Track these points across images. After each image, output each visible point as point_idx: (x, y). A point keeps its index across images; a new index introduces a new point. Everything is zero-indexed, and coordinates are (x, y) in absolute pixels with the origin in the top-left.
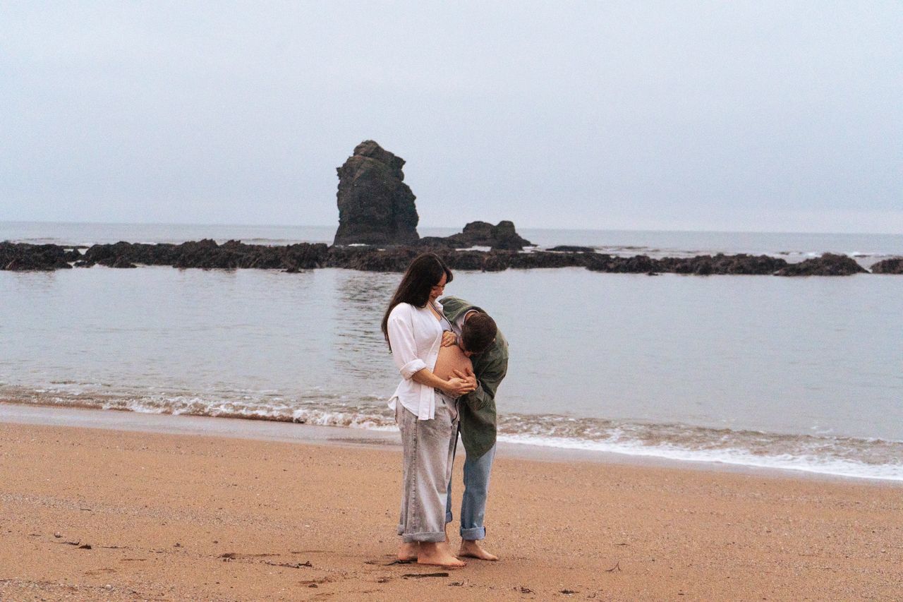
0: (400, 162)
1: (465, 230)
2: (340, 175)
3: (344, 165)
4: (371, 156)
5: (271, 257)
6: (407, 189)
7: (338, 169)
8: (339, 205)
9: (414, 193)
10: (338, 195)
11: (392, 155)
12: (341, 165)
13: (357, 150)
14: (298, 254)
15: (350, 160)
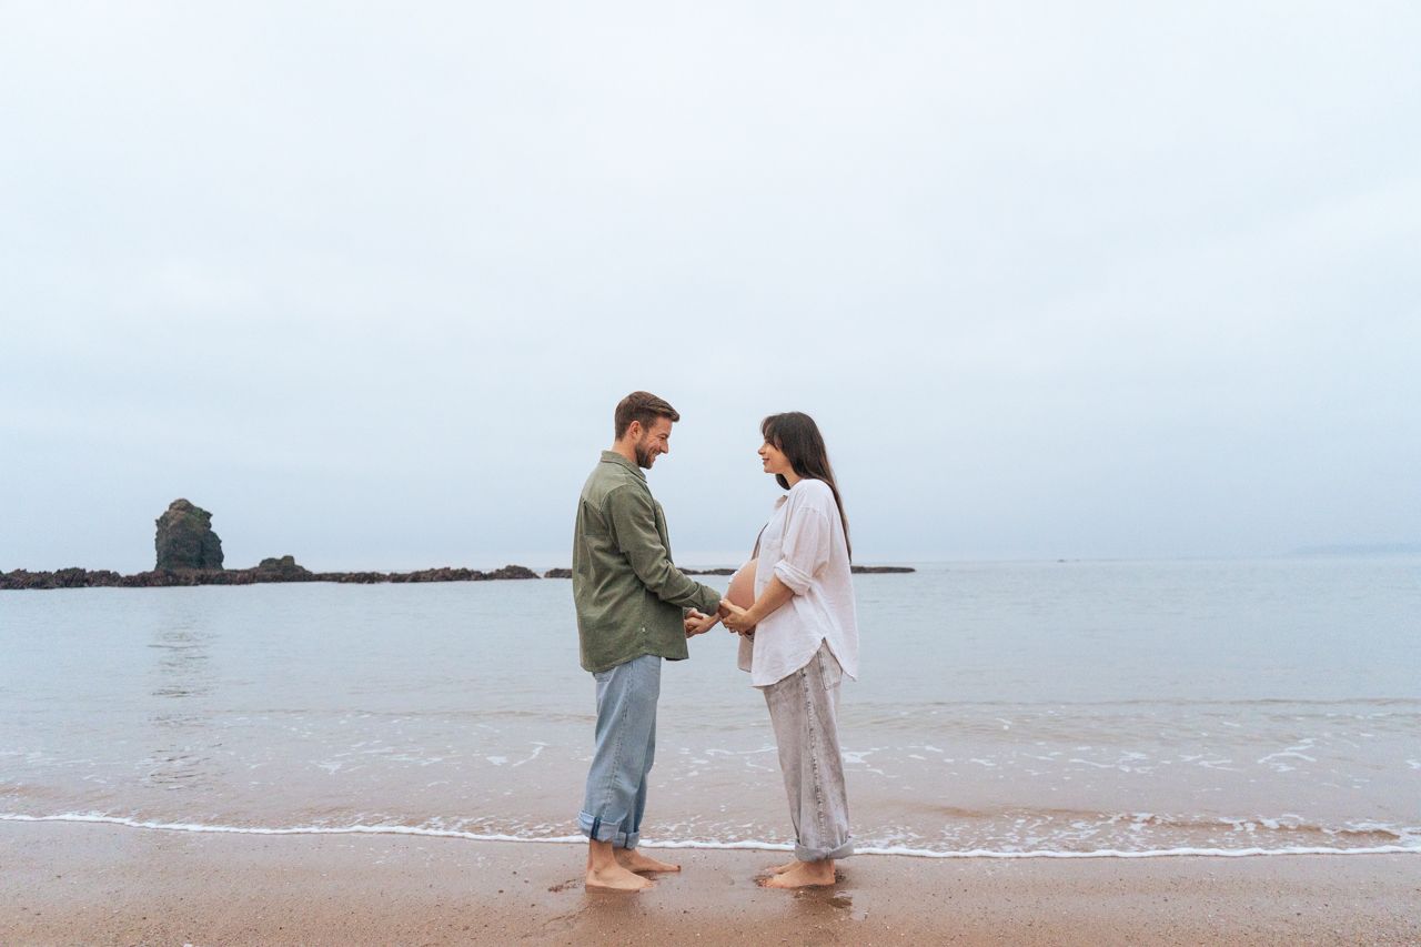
0: (208, 515)
1: (261, 564)
2: (158, 525)
3: (162, 518)
4: (183, 510)
5: (38, 579)
6: (214, 535)
7: (157, 521)
8: (157, 548)
9: (220, 538)
10: (157, 540)
11: (201, 510)
12: (158, 518)
13: (172, 506)
14: (66, 577)
15: (166, 513)
